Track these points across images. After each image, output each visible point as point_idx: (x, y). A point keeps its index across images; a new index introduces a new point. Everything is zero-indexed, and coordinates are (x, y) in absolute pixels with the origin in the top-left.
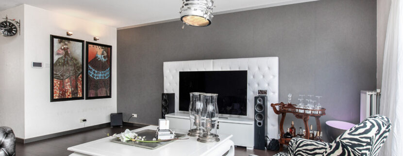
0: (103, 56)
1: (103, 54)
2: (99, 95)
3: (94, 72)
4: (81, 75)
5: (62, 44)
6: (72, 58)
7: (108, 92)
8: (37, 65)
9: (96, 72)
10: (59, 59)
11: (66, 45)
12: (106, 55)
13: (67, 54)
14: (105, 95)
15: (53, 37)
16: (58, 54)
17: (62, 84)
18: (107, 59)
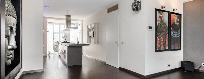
0: (177, 21)
1: (177, 20)
2: (175, 48)
3: (173, 32)
4: (167, 35)
5: (160, 14)
6: (164, 23)
7: (179, 46)
8: (150, 28)
9: (174, 32)
10: (159, 24)
11: (161, 14)
12: (178, 20)
13: (162, 20)
14: (178, 48)
15: (156, 10)
16: (158, 21)
17: (160, 41)
18: (179, 23)
